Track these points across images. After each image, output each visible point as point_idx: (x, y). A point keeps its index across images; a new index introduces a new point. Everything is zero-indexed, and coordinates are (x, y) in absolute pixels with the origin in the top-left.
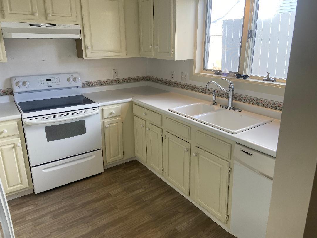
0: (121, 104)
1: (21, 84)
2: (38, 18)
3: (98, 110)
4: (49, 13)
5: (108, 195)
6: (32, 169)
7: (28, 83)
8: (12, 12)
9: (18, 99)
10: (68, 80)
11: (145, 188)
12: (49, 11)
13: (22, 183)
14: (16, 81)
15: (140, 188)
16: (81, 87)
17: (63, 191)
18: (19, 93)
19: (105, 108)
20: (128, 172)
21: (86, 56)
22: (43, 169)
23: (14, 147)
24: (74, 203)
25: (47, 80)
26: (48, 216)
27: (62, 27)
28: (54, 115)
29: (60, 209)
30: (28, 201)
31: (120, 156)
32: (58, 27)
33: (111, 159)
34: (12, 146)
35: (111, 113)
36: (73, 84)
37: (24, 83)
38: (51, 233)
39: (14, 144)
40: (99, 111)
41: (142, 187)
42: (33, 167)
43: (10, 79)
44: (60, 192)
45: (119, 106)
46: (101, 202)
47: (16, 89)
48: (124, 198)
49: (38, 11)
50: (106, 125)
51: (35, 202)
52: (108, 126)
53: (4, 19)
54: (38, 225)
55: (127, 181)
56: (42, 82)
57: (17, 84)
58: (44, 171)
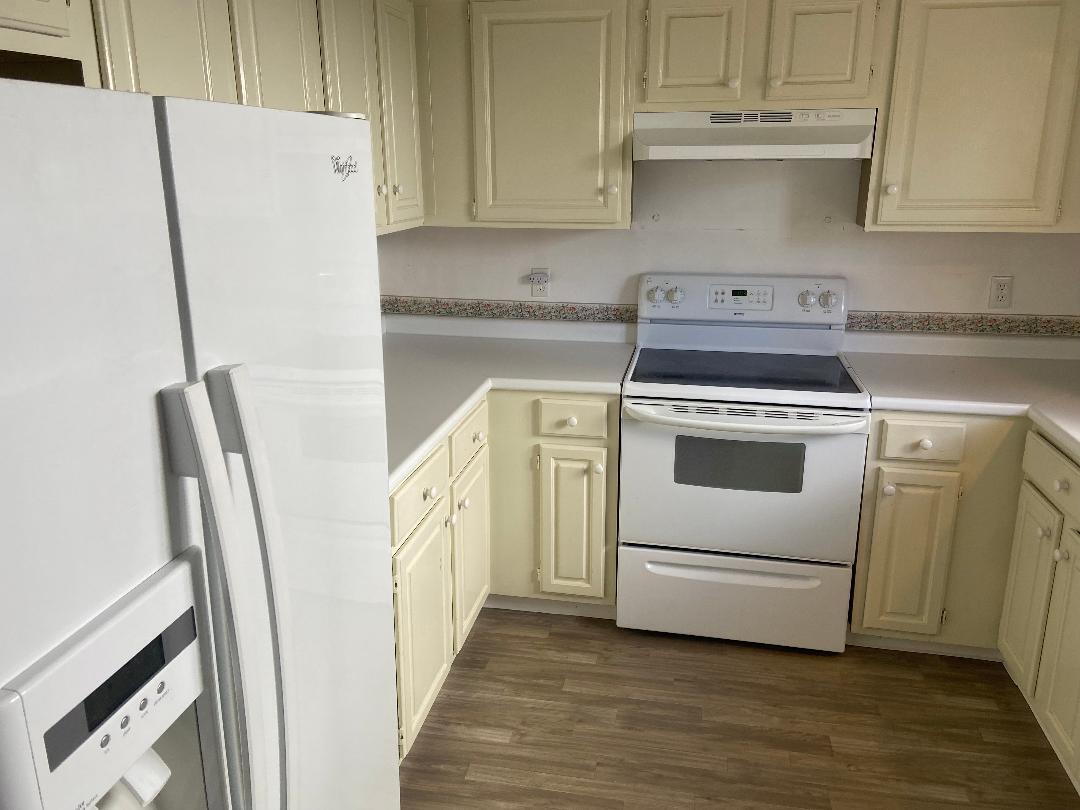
0: (968, 419)
1: (659, 295)
2: (740, 96)
3: (863, 423)
4: (776, 77)
5: (822, 746)
6: (621, 548)
7: (678, 296)
8: (670, 81)
9: (648, 337)
10: (803, 299)
11: (980, 793)
12: (779, 68)
13: (588, 580)
14: (651, 286)
15: (957, 784)
16: (843, 327)
17: (690, 655)
18: (652, 321)
19: (892, 420)
20: (940, 698)
21: (875, 221)
22: (650, 562)
23: (587, 472)
24: (700, 708)
25: (735, 293)
26: (616, 711)
27: (811, 121)
28: (708, 406)
29: (655, 704)
30: (593, 638)
31: (925, 619)
32: (796, 122)
33: (882, 618)
34: (584, 466)
35: (917, 446)
36: (817, 315)
37: (669, 295)
38: (598, 764)
39: (590, 462)
40: (866, 427)
41: (971, 784)
42: (624, 544)
43: (638, 279)
44: (682, 654)
45: (960, 426)
46: (785, 754)
47: (645, 310)
48: (875, 785)
49: (743, 75)
50: (885, 483)
51: (606, 649)
52: (891, 488)
53: (645, 105)
54: (580, 721)
55: (918, 728)
56: (720, 297)
57: (650, 294)
58: (649, 566)
